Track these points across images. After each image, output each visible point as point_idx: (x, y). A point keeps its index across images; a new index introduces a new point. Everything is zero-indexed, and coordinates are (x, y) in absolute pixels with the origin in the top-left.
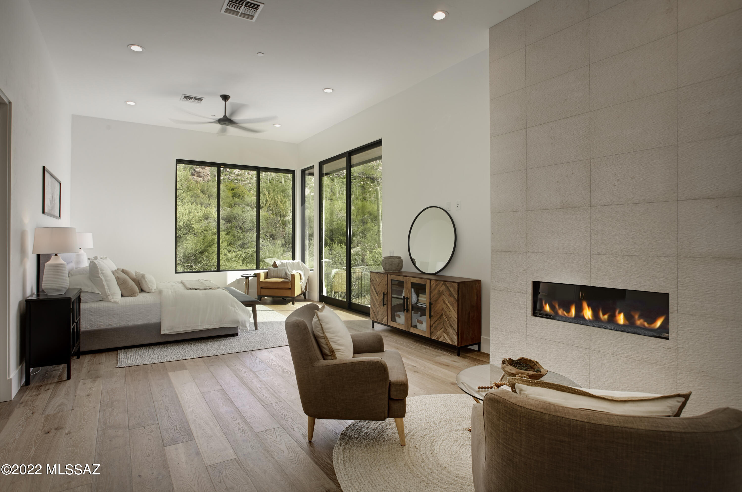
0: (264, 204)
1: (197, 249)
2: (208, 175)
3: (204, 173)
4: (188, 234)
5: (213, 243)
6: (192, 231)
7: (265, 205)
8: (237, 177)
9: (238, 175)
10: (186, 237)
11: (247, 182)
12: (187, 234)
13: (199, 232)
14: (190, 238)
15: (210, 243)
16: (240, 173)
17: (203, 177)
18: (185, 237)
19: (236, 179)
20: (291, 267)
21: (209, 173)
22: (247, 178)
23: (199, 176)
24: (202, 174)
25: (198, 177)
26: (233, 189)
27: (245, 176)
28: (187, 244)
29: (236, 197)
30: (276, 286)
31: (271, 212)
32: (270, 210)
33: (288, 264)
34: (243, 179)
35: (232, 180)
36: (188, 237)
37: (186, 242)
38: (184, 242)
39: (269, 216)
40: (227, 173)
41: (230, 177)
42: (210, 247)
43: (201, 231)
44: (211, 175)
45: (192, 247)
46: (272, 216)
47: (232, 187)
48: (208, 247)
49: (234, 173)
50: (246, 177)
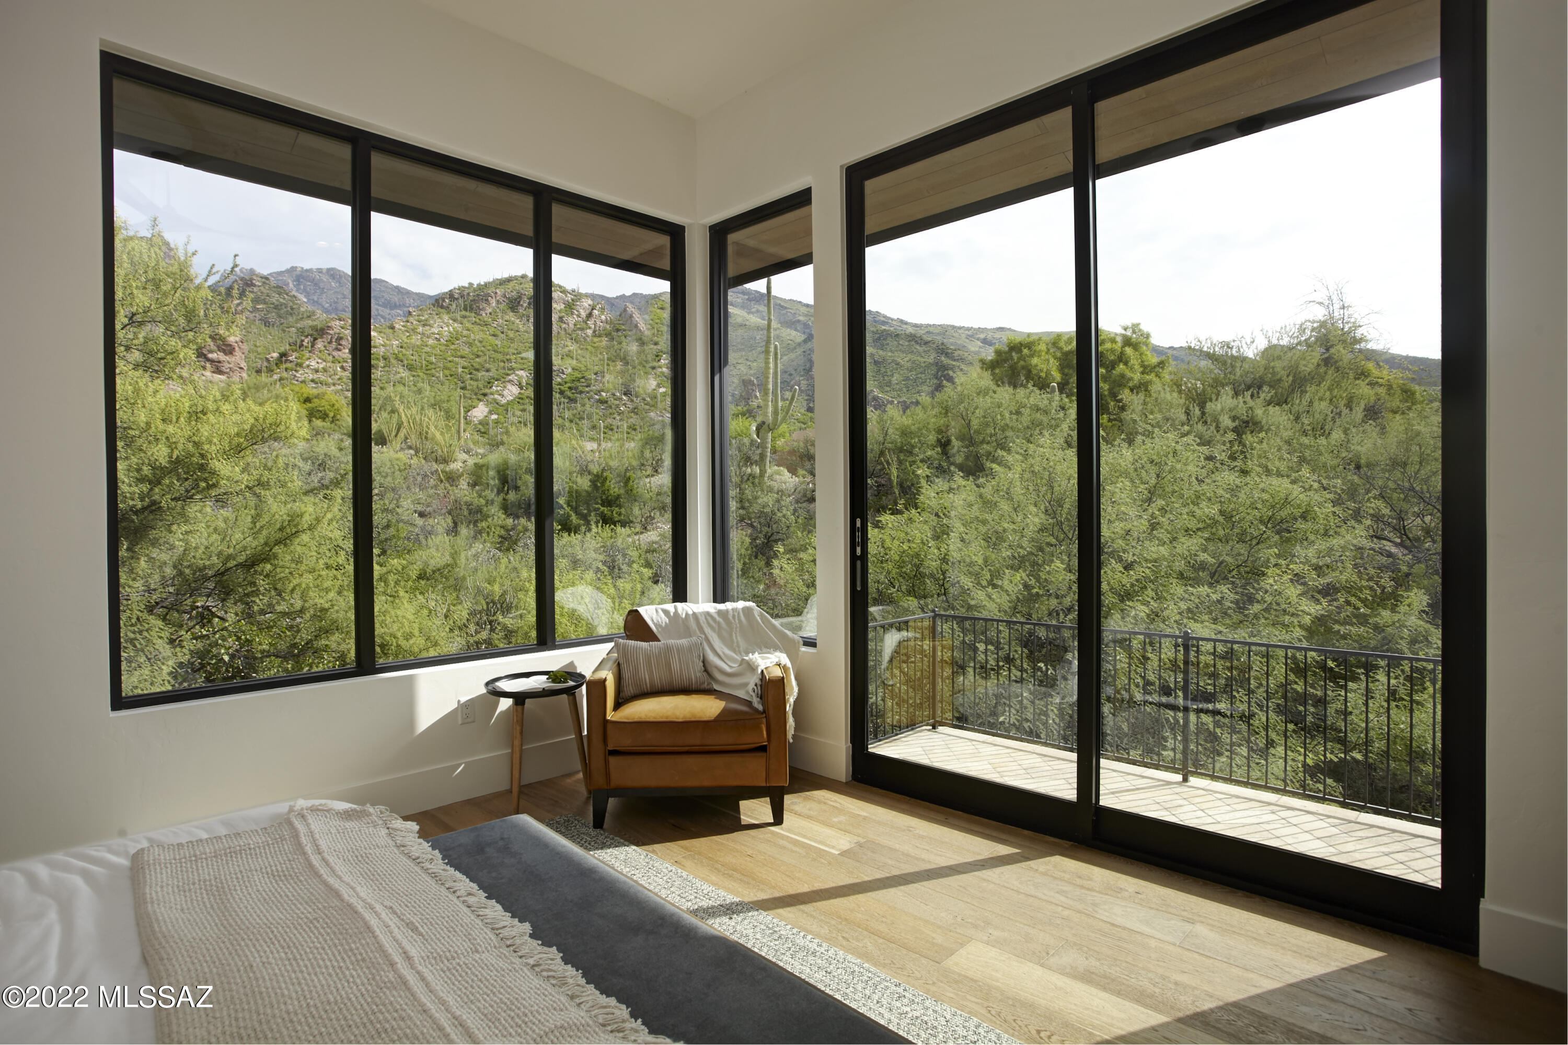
0: (394, 434)
1: (231, 550)
2: (241, 368)
3: (229, 363)
4: (191, 498)
5: (294, 530)
6: (210, 487)
7: (396, 436)
8: (315, 376)
9: (317, 371)
10: (183, 508)
11: (340, 387)
12: (187, 498)
13: (238, 489)
14: (200, 512)
15: (281, 529)
16: (321, 366)
17: (227, 373)
18: (178, 509)
19: (313, 381)
20: (721, 637)
21: (243, 365)
22: (339, 379)
23: (218, 371)
24: (225, 367)
25: (213, 372)
26: (307, 400)
27: (335, 374)
28: (187, 533)
29: (317, 419)
30: (695, 740)
31: (412, 452)
32: (410, 448)
33: (702, 620)
34: (330, 380)
35: (302, 382)
36: (193, 509)
37: (184, 528)
38: (174, 527)
39: (408, 461)
40: (289, 365)
41: (298, 375)
42: (285, 545)
43: (243, 486)
44: (248, 370)
45: (206, 543)
46: (414, 461)
47: (305, 395)
48: (275, 545)
49: (308, 366)
50: (338, 377)
